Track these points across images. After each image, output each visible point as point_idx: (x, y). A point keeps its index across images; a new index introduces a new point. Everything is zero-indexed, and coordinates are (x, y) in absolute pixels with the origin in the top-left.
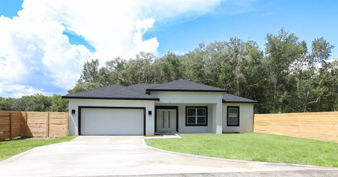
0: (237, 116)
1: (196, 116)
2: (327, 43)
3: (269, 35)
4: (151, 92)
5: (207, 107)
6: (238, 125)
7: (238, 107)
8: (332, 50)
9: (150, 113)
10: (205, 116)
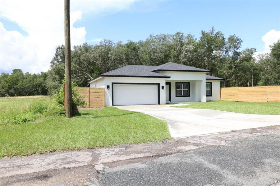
0: (210, 89)
1: (182, 90)
2: (239, 38)
3: (203, 31)
4: (160, 72)
5: (189, 83)
6: (211, 96)
7: (211, 83)
8: (241, 43)
9: (163, 87)
10: (188, 90)
